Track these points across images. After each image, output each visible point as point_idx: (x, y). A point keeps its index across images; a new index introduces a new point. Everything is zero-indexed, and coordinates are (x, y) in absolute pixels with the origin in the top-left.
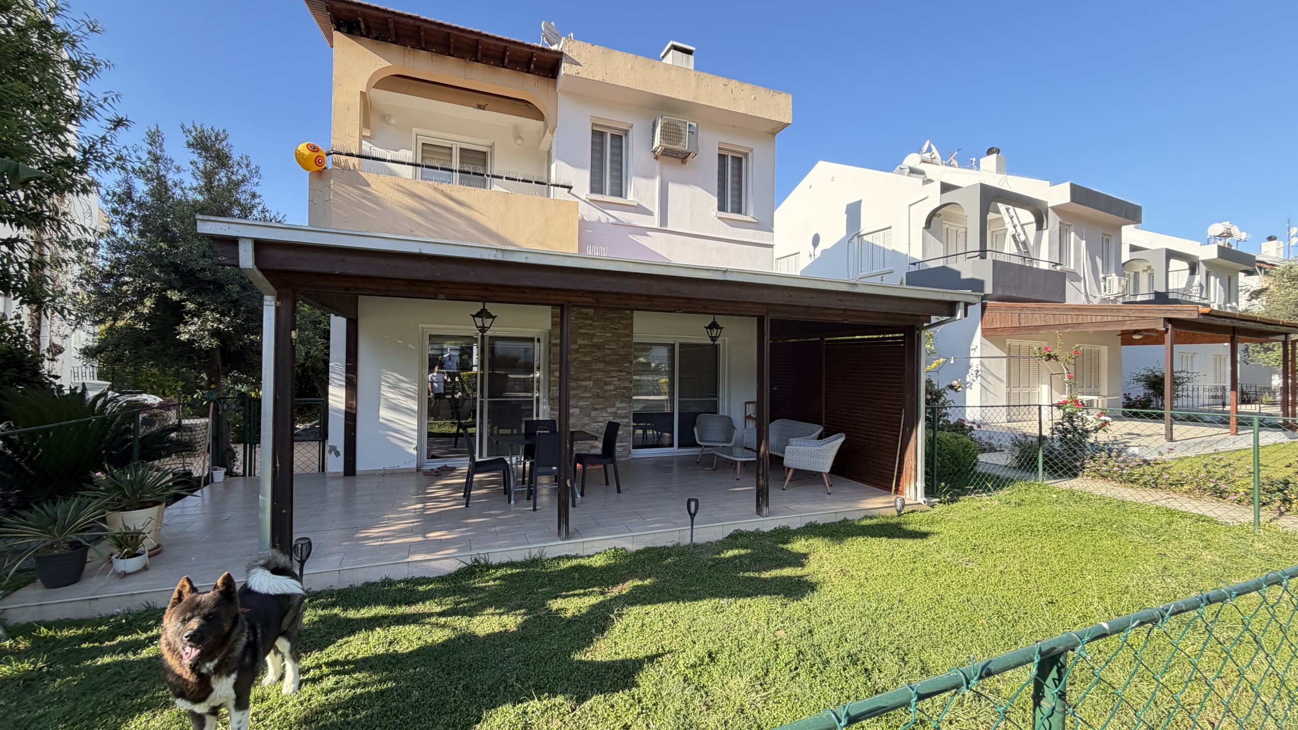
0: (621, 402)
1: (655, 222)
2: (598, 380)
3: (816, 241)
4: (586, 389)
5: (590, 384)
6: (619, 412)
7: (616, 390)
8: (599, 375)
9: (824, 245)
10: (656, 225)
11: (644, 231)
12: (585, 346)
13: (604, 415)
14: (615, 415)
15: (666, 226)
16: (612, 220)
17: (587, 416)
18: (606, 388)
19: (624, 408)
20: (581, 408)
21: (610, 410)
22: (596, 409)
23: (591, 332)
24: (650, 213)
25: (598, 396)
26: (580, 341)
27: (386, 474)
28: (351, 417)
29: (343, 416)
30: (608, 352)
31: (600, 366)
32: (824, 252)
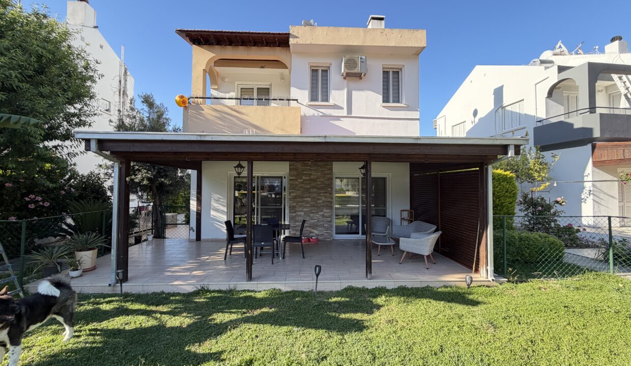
0: (327, 209)
1: (344, 113)
2: (314, 197)
3: (475, 113)
4: (307, 202)
5: (309, 199)
6: (325, 214)
7: (323, 203)
8: (315, 195)
9: (481, 115)
10: (345, 114)
11: (338, 118)
12: (306, 180)
13: (318, 216)
14: (323, 216)
15: (351, 114)
16: (321, 114)
17: (308, 216)
18: (319, 202)
19: (328, 213)
20: (305, 212)
21: (320, 213)
22: (313, 213)
23: (310, 173)
24: (342, 108)
25: (313, 206)
26: (304, 178)
27: (212, 241)
28: (199, 214)
29: (195, 214)
30: (319, 183)
31: (315, 190)
32: (480, 119)
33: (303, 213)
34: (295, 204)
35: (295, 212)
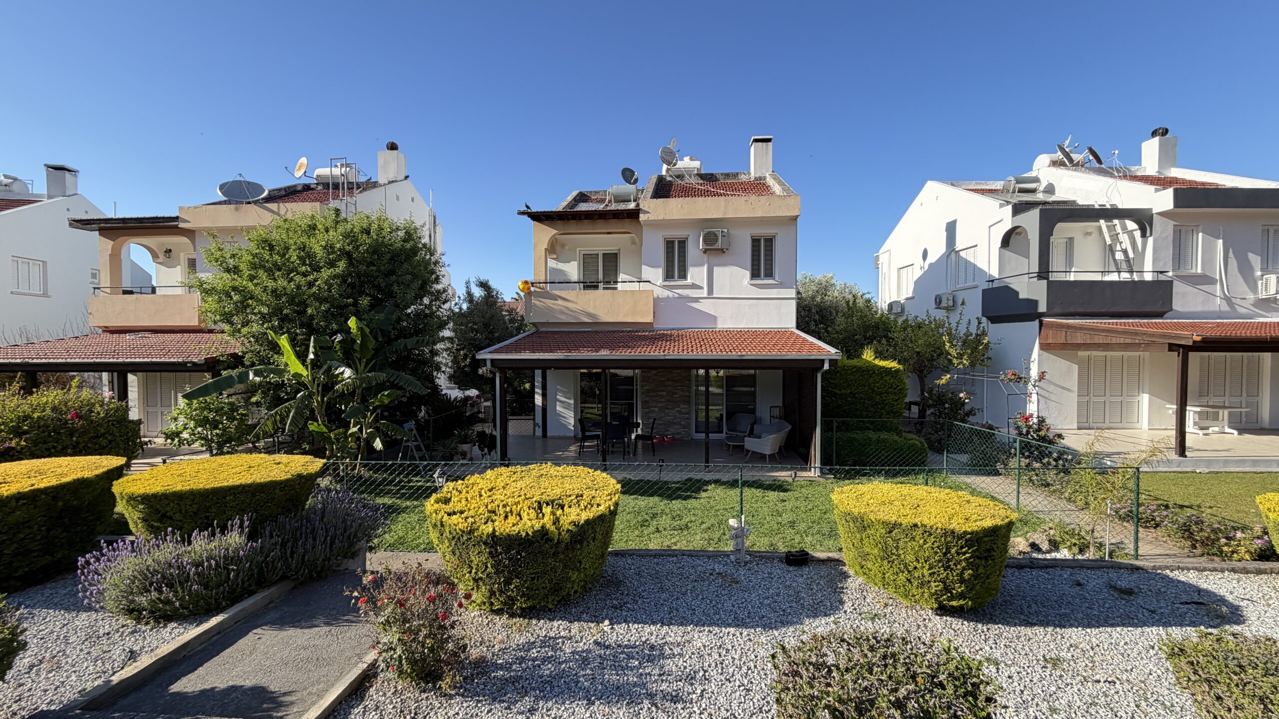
3: (925, 255)
4: (662, 396)
7: (680, 397)
8: (670, 389)
9: (932, 258)
10: (705, 295)
11: (697, 300)
13: (674, 412)
14: (680, 412)
15: (713, 294)
16: (676, 295)
20: (659, 408)
24: (701, 288)
25: (669, 401)
27: (560, 438)
28: (544, 409)
29: (541, 409)
32: (931, 265)
33: (657, 409)
34: (647, 399)
35: (648, 408)
